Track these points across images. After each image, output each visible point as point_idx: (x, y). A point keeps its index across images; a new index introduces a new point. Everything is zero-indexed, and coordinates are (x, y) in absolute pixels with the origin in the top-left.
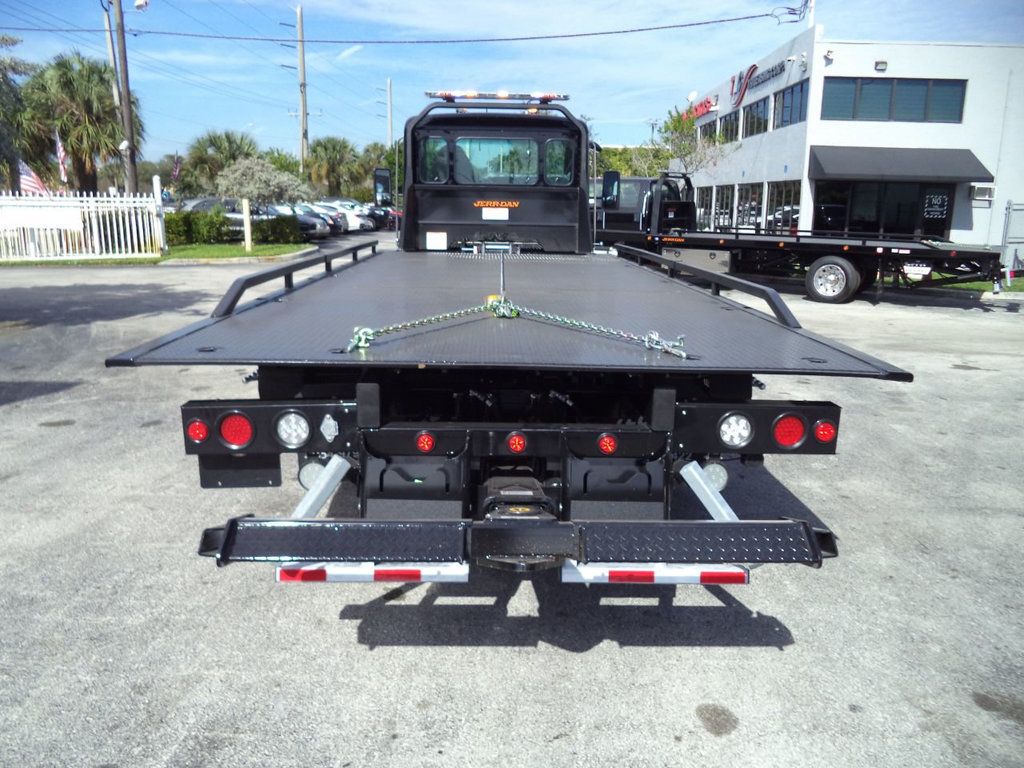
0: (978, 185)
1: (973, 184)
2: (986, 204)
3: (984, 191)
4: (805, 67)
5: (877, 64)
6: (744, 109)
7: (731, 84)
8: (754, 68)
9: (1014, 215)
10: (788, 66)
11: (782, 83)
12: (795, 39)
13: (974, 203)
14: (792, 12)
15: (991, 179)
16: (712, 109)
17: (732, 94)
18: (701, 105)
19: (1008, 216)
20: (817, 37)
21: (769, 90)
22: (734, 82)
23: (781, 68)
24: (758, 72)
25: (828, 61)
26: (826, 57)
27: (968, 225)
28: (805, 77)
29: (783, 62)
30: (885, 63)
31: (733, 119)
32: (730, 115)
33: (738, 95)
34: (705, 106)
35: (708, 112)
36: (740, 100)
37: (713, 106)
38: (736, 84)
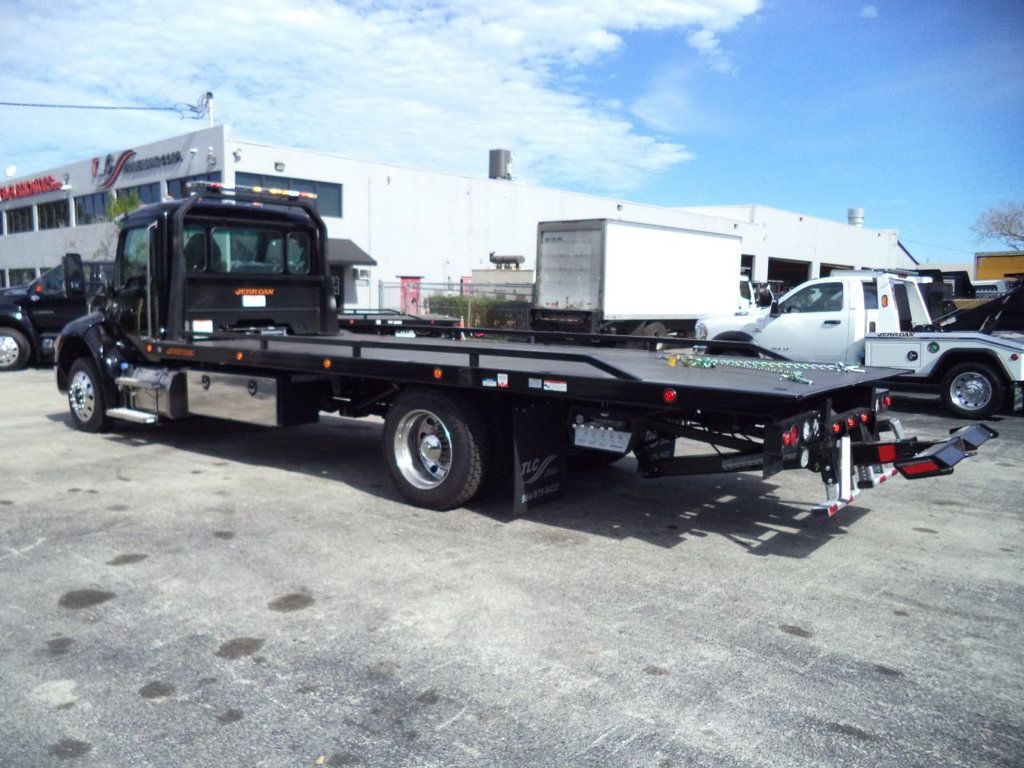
0: (359, 268)
1: (355, 267)
2: (365, 283)
3: (364, 273)
4: (213, 160)
5: (276, 165)
6: (118, 191)
7: (91, 166)
8: (129, 154)
9: (386, 291)
10: (186, 158)
11: (180, 171)
12: (195, 133)
13: (357, 282)
14: (193, 109)
15: (373, 263)
16: (64, 187)
17: (95, 175)
18: (38, 182)
19: (380, 291)
20: (226, 137)
21: (161, 176)
22: (97, 163)
23: (176, 158)
24: (136, 158)
25: (237, 158)
26: (235, 154)
27: (354, 300)
28: (215, 169)
29: (178, 153)
30: (282, 165)
31: (98, 199)
32: (93, 196)
33: (107, 177)
34: (46, 184)
35: (52, 190)
36: (110, 183)
37: (61, 185)
38: (102, 166)
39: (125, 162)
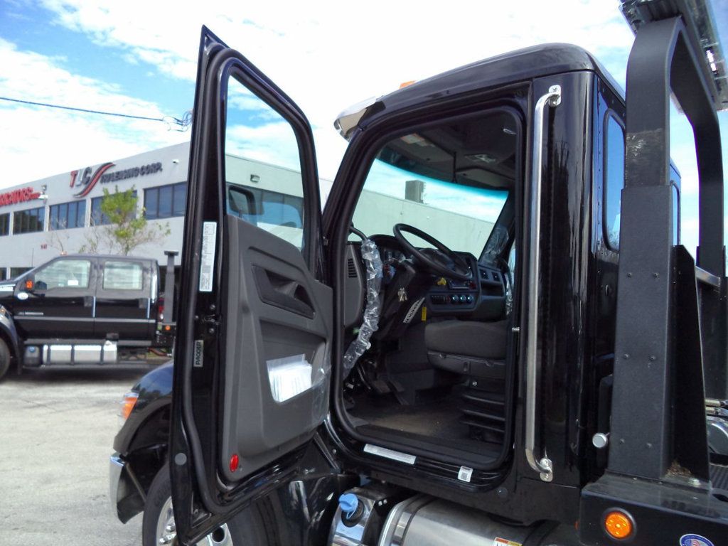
5: (252, 177)
6: (93, 200)
8: (109, 165)
10: (167, 167)
11: (158, 180)
12: (176, 146)
14: (179, 122)
16: (41, 197)
17: (72, 186)
18: (17, 192)
22: (75, 175)
23: (156, 168)
24: (115, 170)
29: (158, 164)
30: (257, 176)
31: (73, 208)
32: (68, 204)
33: (83, 187)
34: (25, 194)
35: (30, 199)
36: (85, 193)
37: (39, 195)
38: (80, 178)
39: (104, 173)
